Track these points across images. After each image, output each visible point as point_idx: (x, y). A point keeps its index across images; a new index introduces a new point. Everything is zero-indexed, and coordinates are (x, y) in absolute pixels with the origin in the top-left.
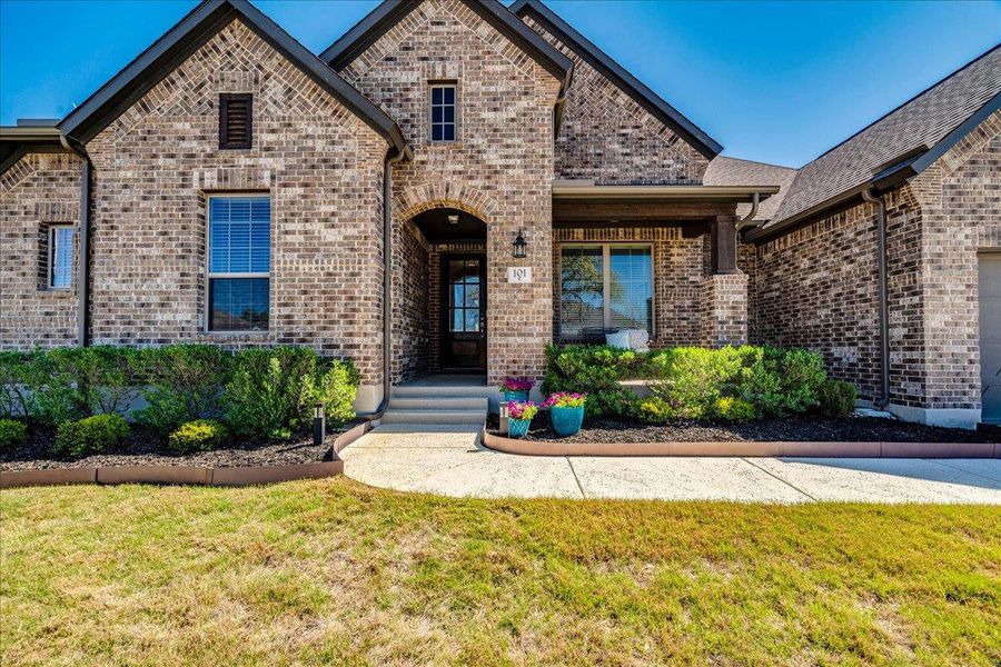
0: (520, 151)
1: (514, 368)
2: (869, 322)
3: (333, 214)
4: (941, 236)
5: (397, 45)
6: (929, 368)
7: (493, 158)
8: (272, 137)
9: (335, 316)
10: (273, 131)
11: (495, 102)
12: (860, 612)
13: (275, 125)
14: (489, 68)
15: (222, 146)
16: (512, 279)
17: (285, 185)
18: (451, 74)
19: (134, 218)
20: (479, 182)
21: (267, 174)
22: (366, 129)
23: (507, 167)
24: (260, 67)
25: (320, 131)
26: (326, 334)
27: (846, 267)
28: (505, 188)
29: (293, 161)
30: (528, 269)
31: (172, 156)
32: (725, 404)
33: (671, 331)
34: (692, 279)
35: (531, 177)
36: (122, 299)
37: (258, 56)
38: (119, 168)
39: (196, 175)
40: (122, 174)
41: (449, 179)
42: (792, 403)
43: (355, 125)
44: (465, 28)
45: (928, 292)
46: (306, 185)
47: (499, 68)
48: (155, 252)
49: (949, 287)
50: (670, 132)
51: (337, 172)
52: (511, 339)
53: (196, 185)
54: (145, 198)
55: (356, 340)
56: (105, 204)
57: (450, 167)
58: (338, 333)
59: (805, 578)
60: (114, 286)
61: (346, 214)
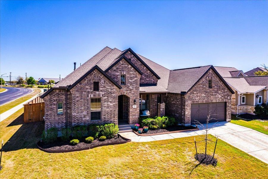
0: (135, 86)
1: (134, 121)
2: (180, 111)
3: (112, 101)
4: (187, 102)
5: (116, 68)
6: (186, 119)
7: (131, 88)
8: (102, 89)
9: (112, 117)
10: (102, 88)
11: (131, 78)
12: (178, 145)
13: (103, 87)
14: (130, 73)
15: (94, 90)
16: (134, 107)
17: (104, 97)
18: (125, 73)
19: (79, 103)
20: (129, 92)
21: (101, 95)
22: (117, 88)
23: (133, 89)
24: (100, 77)
25: (110, 88)
26: (111, 120)
27: (177, 103)
28: (133, 92)
29: (105, 93)
30: (136, 106)
31: (85, 92)
32: (164, 125)
33: (152, 110)
34: (155, 100)
35: (136, 91)
36: (77, 116)
37: (99, 75)
38: (76, 94)
39: (90, 95)
40: (77, 95)
41: (124, 91)
42: (171, 125)
43: (115, 87)
44: (127, 66)
45: (186, 109)
46: (107, 96)
47: (132, 73)
48: (83, 108)
49: (188, 109)
50: (152, 74)
51: (112, 94)
52: (133, 117)
53: (90, 97)
54: (81, 99)
55: (115, 121)
56: (74, 100)
57: (124, 89)
58: (112, 120)
59: (174, 144)
60: (76, 114)
61: (113, 101)
